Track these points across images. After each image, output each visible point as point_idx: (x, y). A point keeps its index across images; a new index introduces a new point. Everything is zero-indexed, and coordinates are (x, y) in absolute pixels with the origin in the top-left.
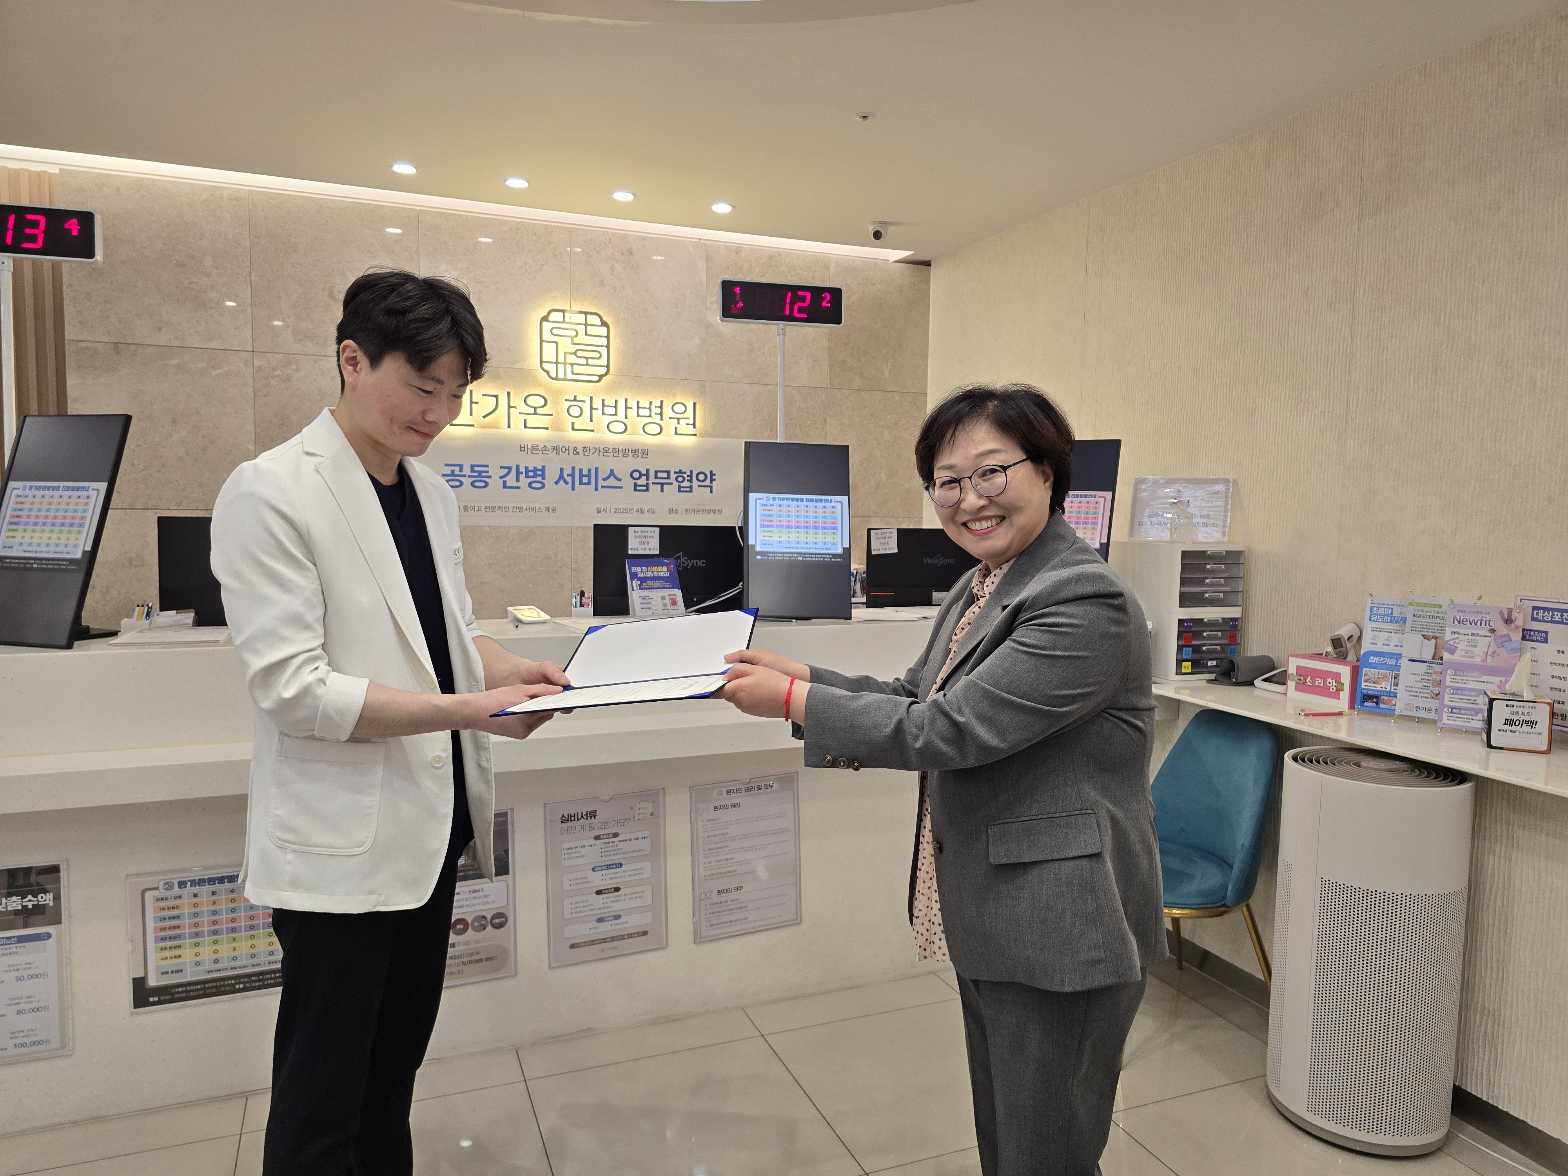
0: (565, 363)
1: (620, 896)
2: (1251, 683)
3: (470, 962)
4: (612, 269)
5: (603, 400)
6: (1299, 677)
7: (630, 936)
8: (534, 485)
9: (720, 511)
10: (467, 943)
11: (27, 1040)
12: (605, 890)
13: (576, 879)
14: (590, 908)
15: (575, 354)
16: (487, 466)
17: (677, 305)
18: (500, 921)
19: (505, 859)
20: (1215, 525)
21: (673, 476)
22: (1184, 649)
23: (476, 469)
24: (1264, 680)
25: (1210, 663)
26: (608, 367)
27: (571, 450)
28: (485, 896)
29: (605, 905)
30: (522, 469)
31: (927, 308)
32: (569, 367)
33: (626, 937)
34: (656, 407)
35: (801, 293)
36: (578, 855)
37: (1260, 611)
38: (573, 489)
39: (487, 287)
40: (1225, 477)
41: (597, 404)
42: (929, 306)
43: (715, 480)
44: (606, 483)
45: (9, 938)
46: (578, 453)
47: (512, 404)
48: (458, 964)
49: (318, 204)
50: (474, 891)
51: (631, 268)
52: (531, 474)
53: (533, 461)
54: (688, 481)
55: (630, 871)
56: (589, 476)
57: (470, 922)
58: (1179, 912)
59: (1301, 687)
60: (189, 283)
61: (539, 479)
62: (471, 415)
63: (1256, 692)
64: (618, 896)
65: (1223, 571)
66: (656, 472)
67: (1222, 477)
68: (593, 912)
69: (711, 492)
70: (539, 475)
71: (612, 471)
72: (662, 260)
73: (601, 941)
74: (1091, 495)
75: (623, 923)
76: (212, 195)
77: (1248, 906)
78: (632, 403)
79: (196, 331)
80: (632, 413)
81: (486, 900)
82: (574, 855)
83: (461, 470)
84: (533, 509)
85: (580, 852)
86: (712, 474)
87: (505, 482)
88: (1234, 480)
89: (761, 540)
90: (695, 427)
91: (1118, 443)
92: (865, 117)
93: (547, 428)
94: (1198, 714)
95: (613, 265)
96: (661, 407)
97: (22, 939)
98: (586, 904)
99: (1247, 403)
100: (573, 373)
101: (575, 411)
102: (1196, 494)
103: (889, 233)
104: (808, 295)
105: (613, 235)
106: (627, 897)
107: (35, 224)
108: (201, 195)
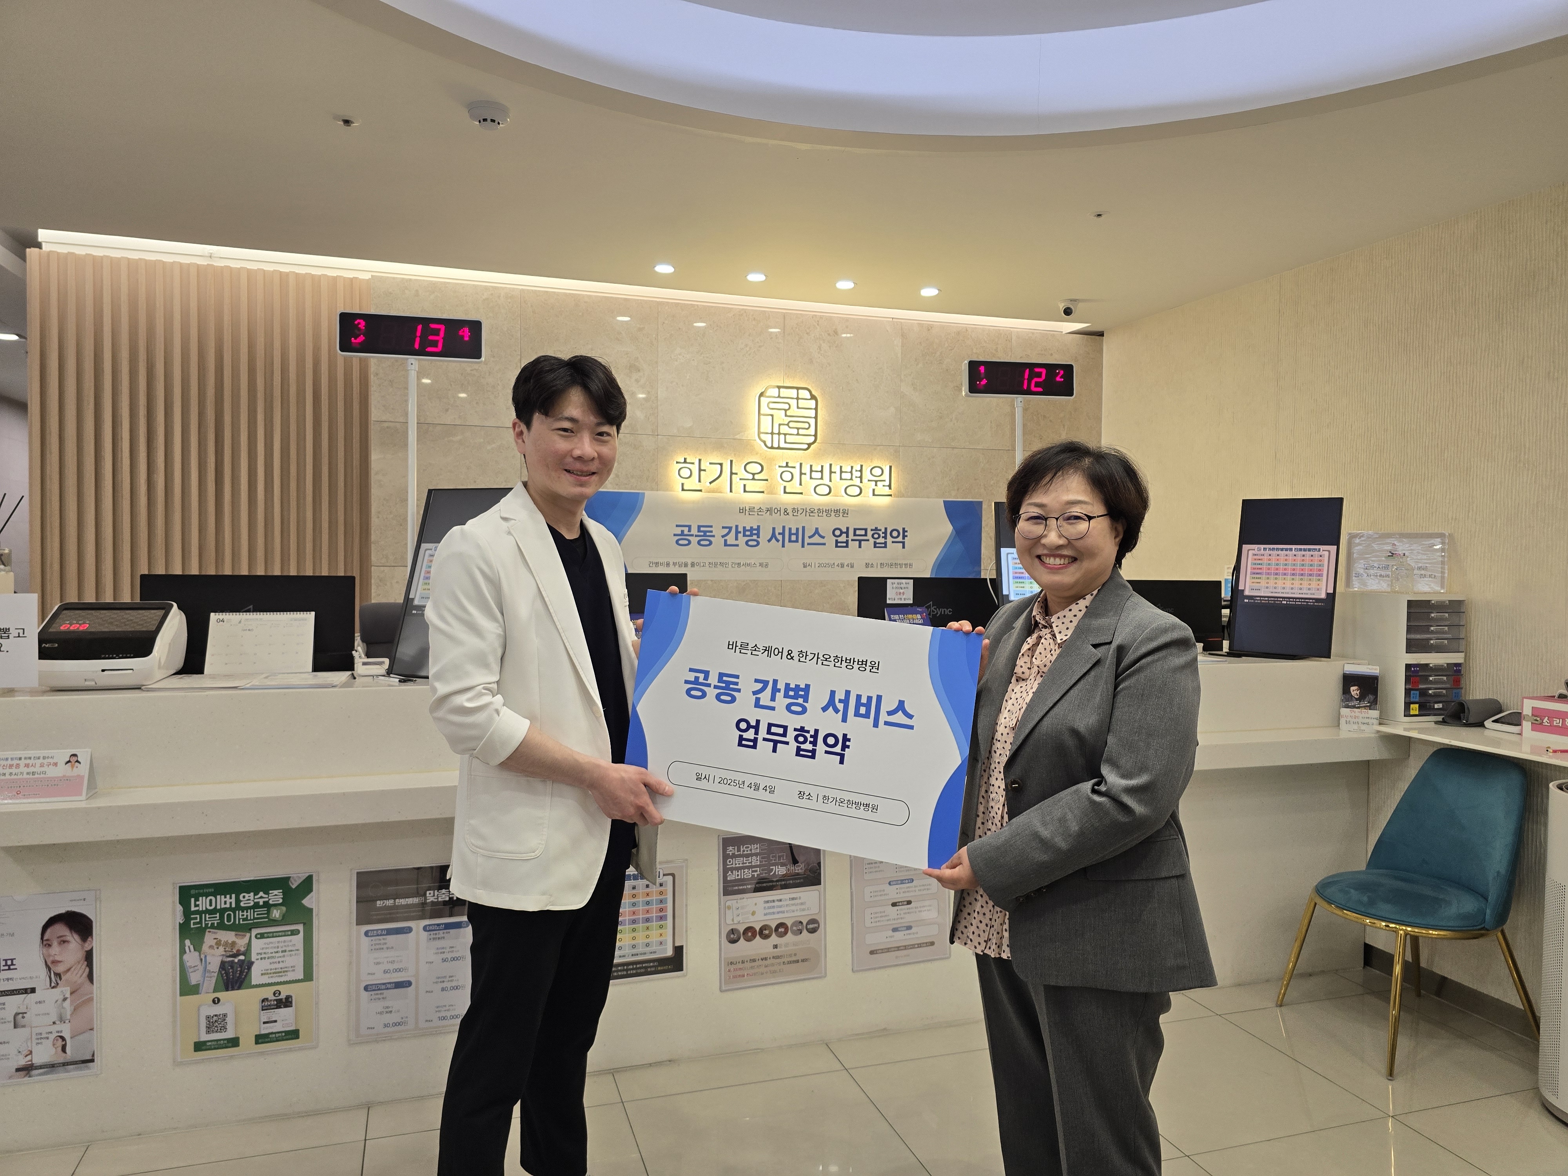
0: (779, 434)
1: (912, 908)
2: (1481, 725)
3: (790, 962)
4: (820, 348)
5: (811, 466)
6: (1535, 718)
7: (920, 946)
8: (750, 543)
9: (911, 565)
10: (787, 945)
11: (448, 1014)
12: (899, 902)
13: (876, 892)
14: (887, 918)
15: (788, 425)
16: (711, 527)
17: (875, 378)
18: (813, 926)
19: (818, 871)
20: (1433, 576)
21: (870, 533)
22: (1412, 692)
23: (702, 529)
24: (1495, 721)
25: (1436, 706)
26: (815, 435)
27: (782, 511)
28: (802, 904)
29: (899, 916)
30: (741, 529)
31: (1101, 375)
32: (782, 437)
33: (916, 946)
34: (856, 471)
35: (1037, 370)
36: (877, 869)
37: (1482, 657)
38: (783, 546)
39: (714, 367)
40: (1440, 532)
41: (806, 469)
42: (1102, 373)
43: (907, 536)
44: (812, 540)
45: (438, 925)
46: (788, 514)
47: (734, 471)
48: (779, 964)
49: (576, 300)
50: (793, 899)
51: (836, 347)
52: (748, 533)
53: (750, 522)
54: (883, 537)
55: (920, 886)
56: (797, 534)
57: (789, 926)
58: (1436, 933)
59: (1537, 726)
60: (471, 370)
61: (755, 537)
62: (700, 481)
63: (1487, 732)
64: (909, 908)
65: (1446, 619)
66: (855, 530)
67: (1436, 531)
68: (889, 922)
69: (904, 547)
70: (755, 534)
71: (817, 529)
72: (850, 337)
73: (896, 949)
74: (1314, 549)
75: (913, 933)
76: (492, 294)
77: (1503, 933)
78: (835, 468)
79: (476, 412)
80: (837, 477)
81: (803, 907)
82: (874, 870)
83: (689, 531)
84: (749, 565)
85: (879, 867)
86: (904, 531)
87: (726, 541)
88: (1449, 534)
89: (1014, 591)
90: (890, 488)
91: (1341, 500)
92: (1099, 215)
93: (763, 492)
94: (1435, 751)
95: (821, 345)
96: (861, 471)
97: (448, 926)
98: (883, 914)
99: (1462, 463)
100: (785, 442)
101: (787, 476)
102: (1412, 548)
103: (1077, 310)
104: (1044, 371)
105: (821, 317)
106: (917, 910)
107: (436, 332)
108: (483, 294)
